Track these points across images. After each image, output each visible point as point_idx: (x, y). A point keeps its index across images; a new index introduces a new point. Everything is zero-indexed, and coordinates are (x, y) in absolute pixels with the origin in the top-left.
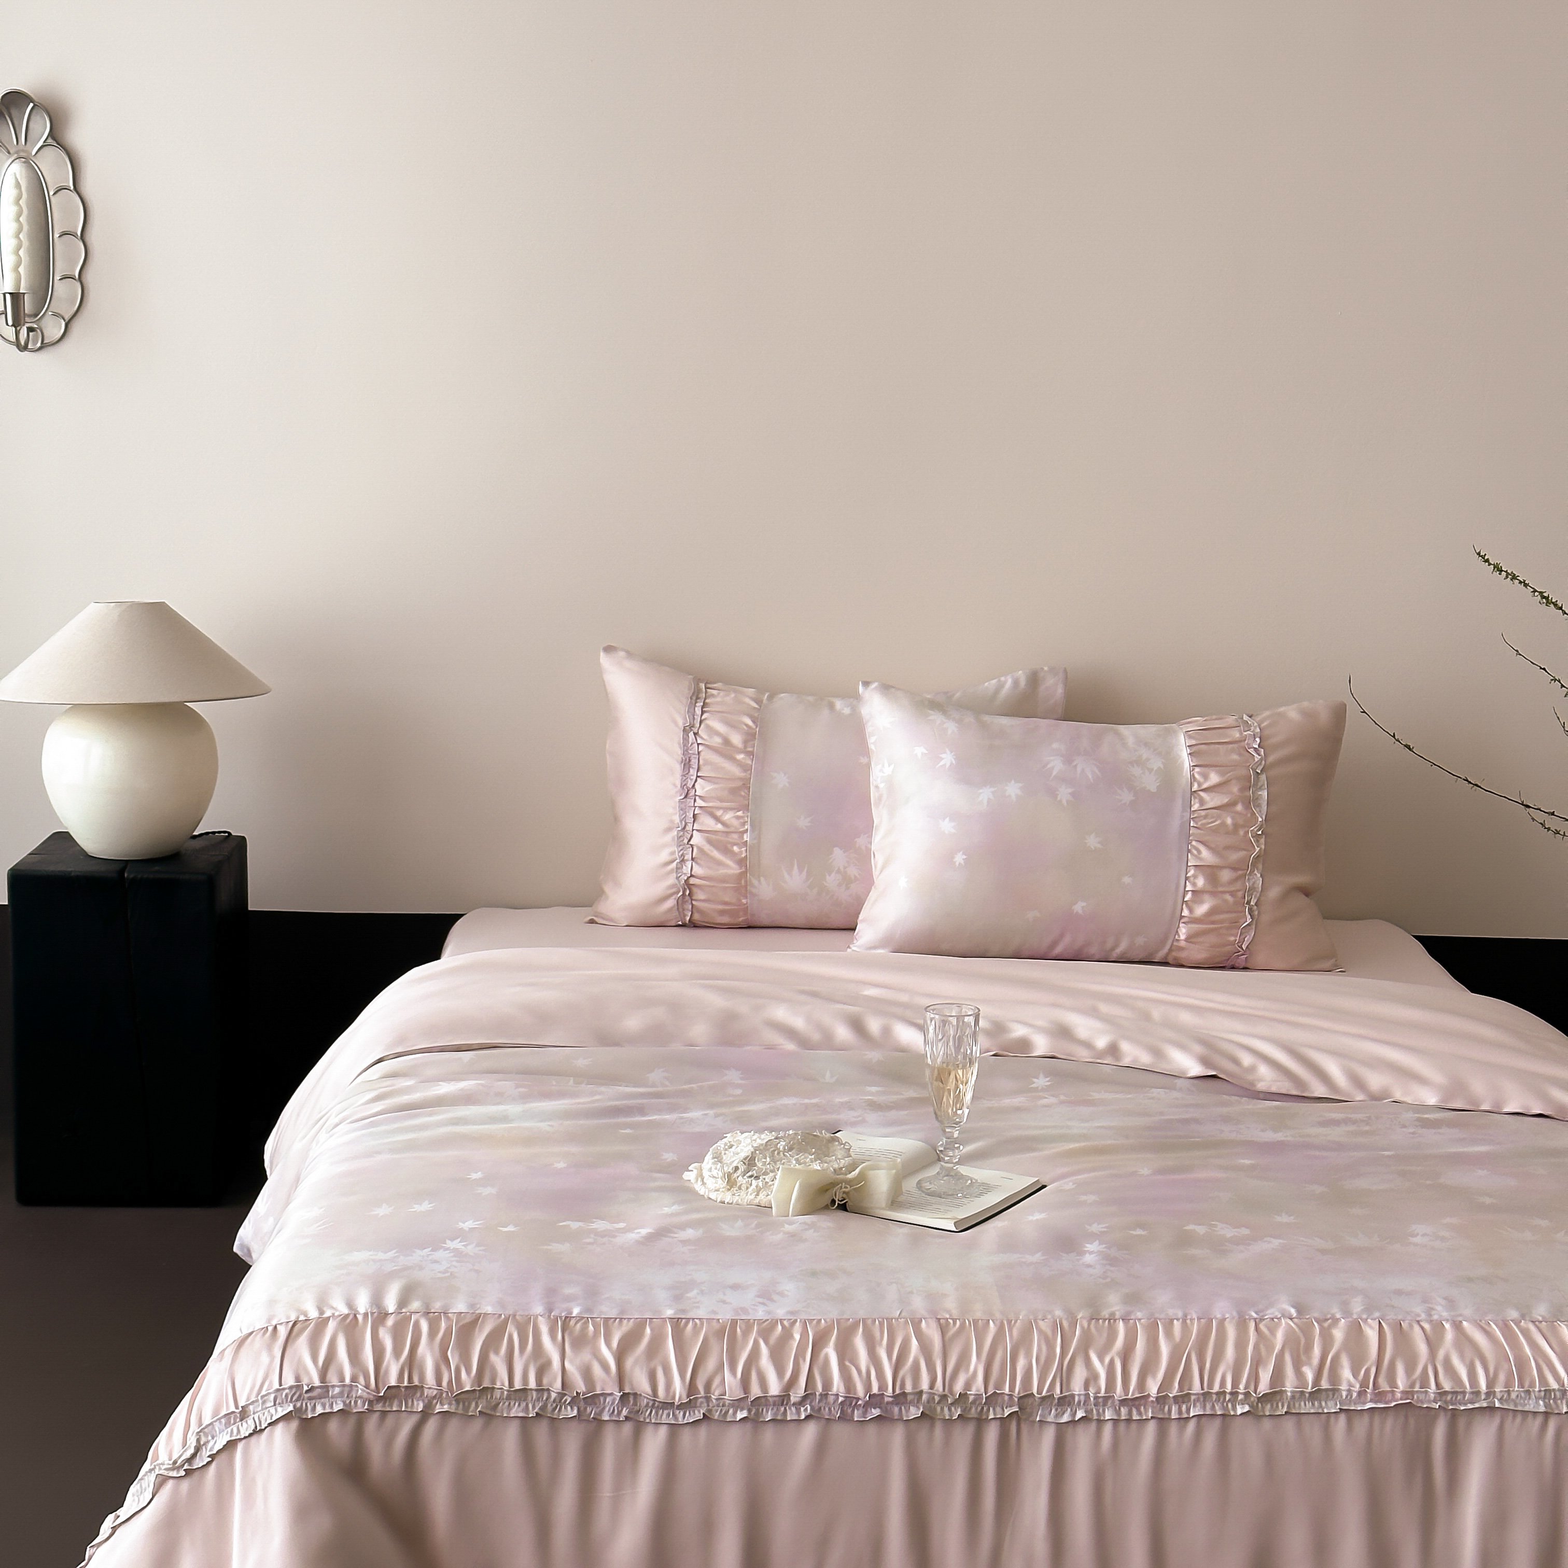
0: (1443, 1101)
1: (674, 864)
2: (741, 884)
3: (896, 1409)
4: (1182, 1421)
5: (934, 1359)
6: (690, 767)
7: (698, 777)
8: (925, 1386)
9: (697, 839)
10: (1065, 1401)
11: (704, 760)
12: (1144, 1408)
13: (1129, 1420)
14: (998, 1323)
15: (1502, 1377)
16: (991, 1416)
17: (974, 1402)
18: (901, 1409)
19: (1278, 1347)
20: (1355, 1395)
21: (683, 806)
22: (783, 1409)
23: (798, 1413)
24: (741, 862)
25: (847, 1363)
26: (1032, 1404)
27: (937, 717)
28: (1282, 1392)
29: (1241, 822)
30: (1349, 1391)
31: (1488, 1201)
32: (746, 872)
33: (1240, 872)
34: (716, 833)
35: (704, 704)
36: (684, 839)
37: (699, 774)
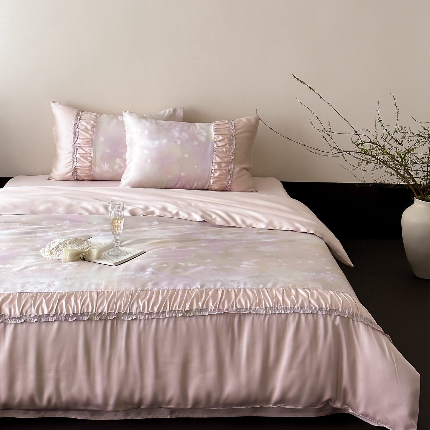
0: (266, 227)
1: (71, 163)
2: (90, 168)
3: (81, 317)
4: (164, 319)
5: (93, 303)
6: (76, 135)
7: (78, 138)
8: (90, 311)
9: (78, 156)
10: (130, 314)
11: (80, 133)
12: (153, 315)
13: (148, 319)
14: (114, 292)
15: (254, 304)
16: (109, 319)
17: (104, 315)
18: (82, 317)
19: (193, 297)
20: (212, 310)
21: (74, 146)
22: (48, 318)
23: (53, 319)
24: (90, 162)
25: (68, 305)
26: (121, 315)
27: (144, 121)
28: (192, 310)
29: (228, 150)
30: (211, 309)
31: (268, 255)
32: (92, 165)
33: (227, 164)
34: (83, 154)
35: (80, 117)
36: (74, 155)
37: (78, 137)
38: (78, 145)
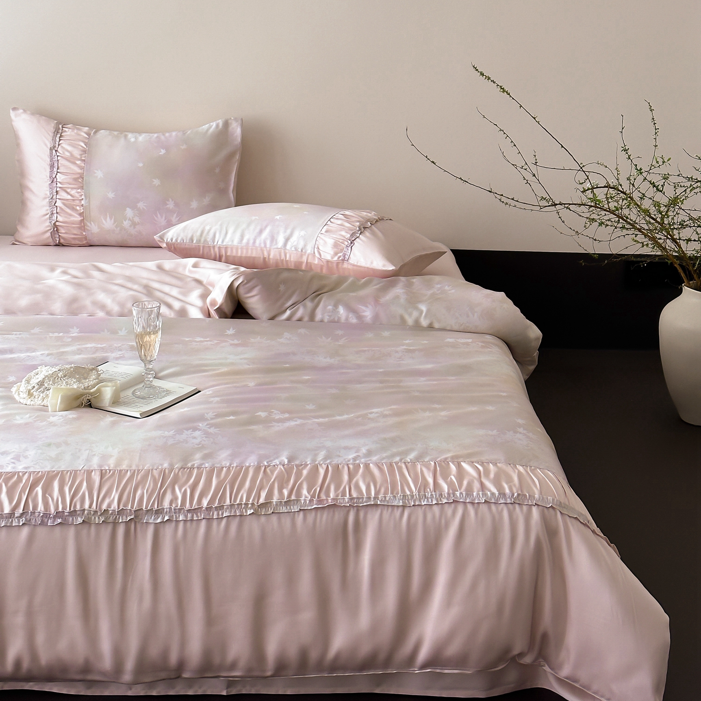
1: (48, 216)
2: (82, 225)
3: (71, 519)
4: (219, 520)
5: (93, 492)
6: (53, 167)
8: (87, 506)
9: (59, 204)
10: (158, 512)
11: (61, 164)
12: (200, 514)
13: (192, 520)
14: (132, 471)
15: (383, 490)
16: (120, 521)
17: (112, 514)
18: (73, 518)
19: (272, 480)
20: (308, 502)
21: (51, 187)
22: (11, 520)
23: (19, 522)
24: (81, 214)
25: (47, 495)
26: (142, 514)
28: (271, 503)
30: (305, 500)
32: (84, 219)
34: (67, 200)
35: (61, 135)
36: (53, 203)
37: (58, 171)
38: (59, 185)
